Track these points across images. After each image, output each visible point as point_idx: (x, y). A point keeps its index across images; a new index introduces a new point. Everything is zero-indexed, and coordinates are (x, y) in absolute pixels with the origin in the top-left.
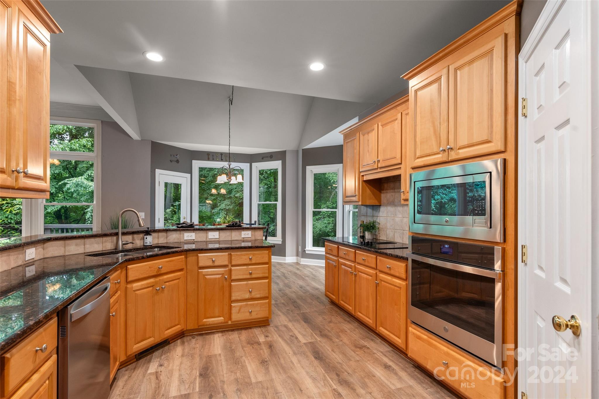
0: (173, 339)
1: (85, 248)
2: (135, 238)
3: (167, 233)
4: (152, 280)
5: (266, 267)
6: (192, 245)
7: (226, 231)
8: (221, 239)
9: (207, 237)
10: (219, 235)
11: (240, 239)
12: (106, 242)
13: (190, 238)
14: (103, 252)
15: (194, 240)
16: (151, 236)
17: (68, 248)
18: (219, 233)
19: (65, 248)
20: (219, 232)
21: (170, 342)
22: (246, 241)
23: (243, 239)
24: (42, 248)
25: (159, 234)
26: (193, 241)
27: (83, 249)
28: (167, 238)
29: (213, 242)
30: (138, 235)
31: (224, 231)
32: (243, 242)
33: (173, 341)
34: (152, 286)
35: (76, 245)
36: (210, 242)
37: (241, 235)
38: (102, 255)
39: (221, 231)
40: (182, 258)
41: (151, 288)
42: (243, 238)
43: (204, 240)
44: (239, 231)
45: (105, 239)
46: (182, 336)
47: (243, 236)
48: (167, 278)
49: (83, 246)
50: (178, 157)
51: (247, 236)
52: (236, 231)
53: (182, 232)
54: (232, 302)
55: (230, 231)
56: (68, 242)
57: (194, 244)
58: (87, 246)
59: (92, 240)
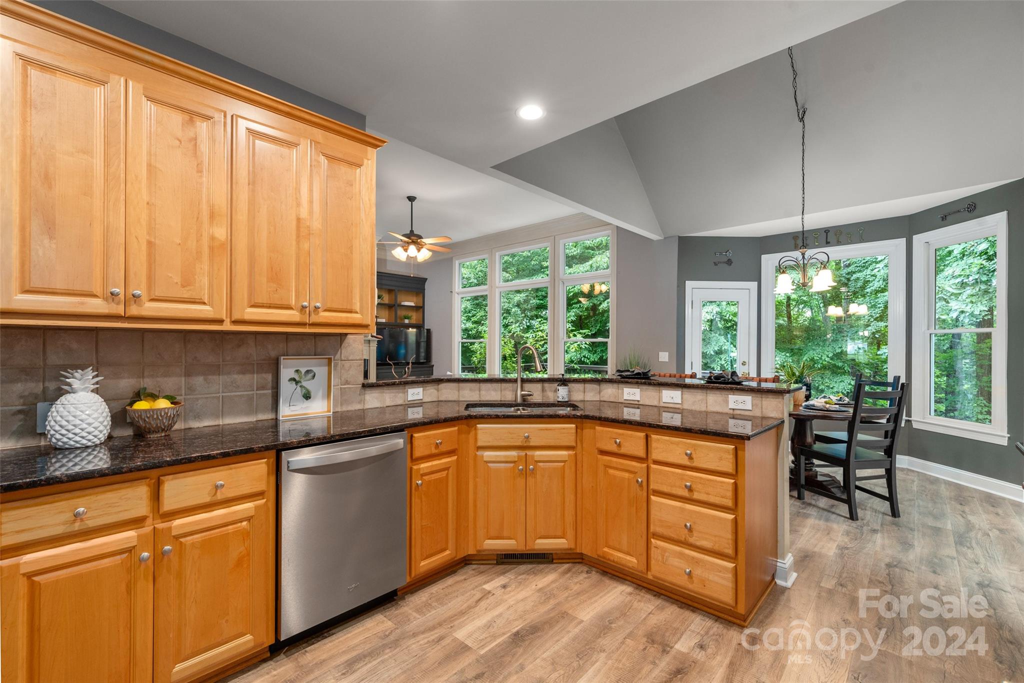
0: (562, 559)
1: (480, 395)
2: (546, 388)
3: (599, 385)
4: (513, 454)
5: (728, 483)
6: (634, 410)
7: (696, 391)
8: (686, 406)
9: (660, 399)
10: (682, 399)
11: (726, 410)
12: (505, 389)
13: (632, 398)
14: (502, 402)
15: (638, 401)
16: (566, 387)
17: (461, 392)
18: (682, 394)
19: (459, 391)
20: (682, 392)
21: (554, 561)
22: (738, 417)
23: (731, 412)
24: (436, 389)
25: (586, 385)
26: (637, 403)
27: (478, 396)
28: (600, 393)
29: (671, 410)
30: (551, 385)
31: (692, 390)
32: (733, 418)
33: (560, 561)
34: (514, 462)
35: (471, 390)
36: (666, 409)
37: (727, 402)
38: (491, 407)
39: (685, 390)
40: (571, 428)
41: (512, 465)
42: (733, 409)
43: (655, 403)
44: (724, 393)
45: (504, 385)
46: (578, 561)
47: (732, 405)
48: (540, 455)
49: (478, 392)
50: (730, 255)
51: (741, 406)
52: (718, 392)
53: (621, 386)
54: (655, 537)
55: (704, 391)
56: (462, 385)
57: (638, 408)
58: (483, 393)
59: (489, 385)
